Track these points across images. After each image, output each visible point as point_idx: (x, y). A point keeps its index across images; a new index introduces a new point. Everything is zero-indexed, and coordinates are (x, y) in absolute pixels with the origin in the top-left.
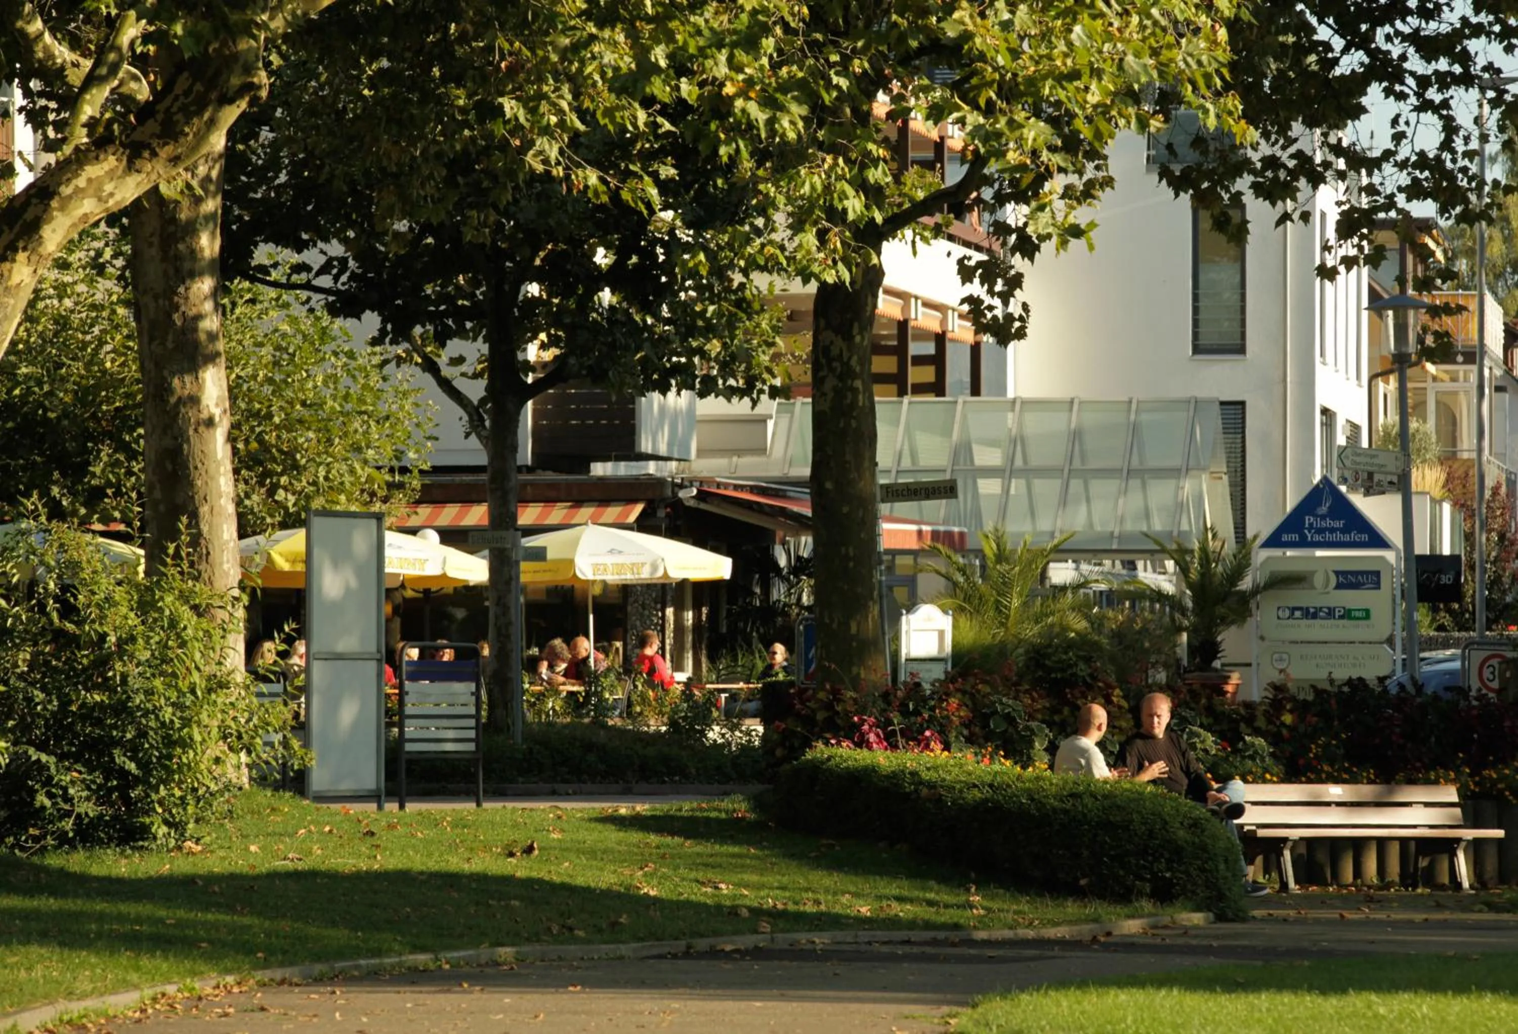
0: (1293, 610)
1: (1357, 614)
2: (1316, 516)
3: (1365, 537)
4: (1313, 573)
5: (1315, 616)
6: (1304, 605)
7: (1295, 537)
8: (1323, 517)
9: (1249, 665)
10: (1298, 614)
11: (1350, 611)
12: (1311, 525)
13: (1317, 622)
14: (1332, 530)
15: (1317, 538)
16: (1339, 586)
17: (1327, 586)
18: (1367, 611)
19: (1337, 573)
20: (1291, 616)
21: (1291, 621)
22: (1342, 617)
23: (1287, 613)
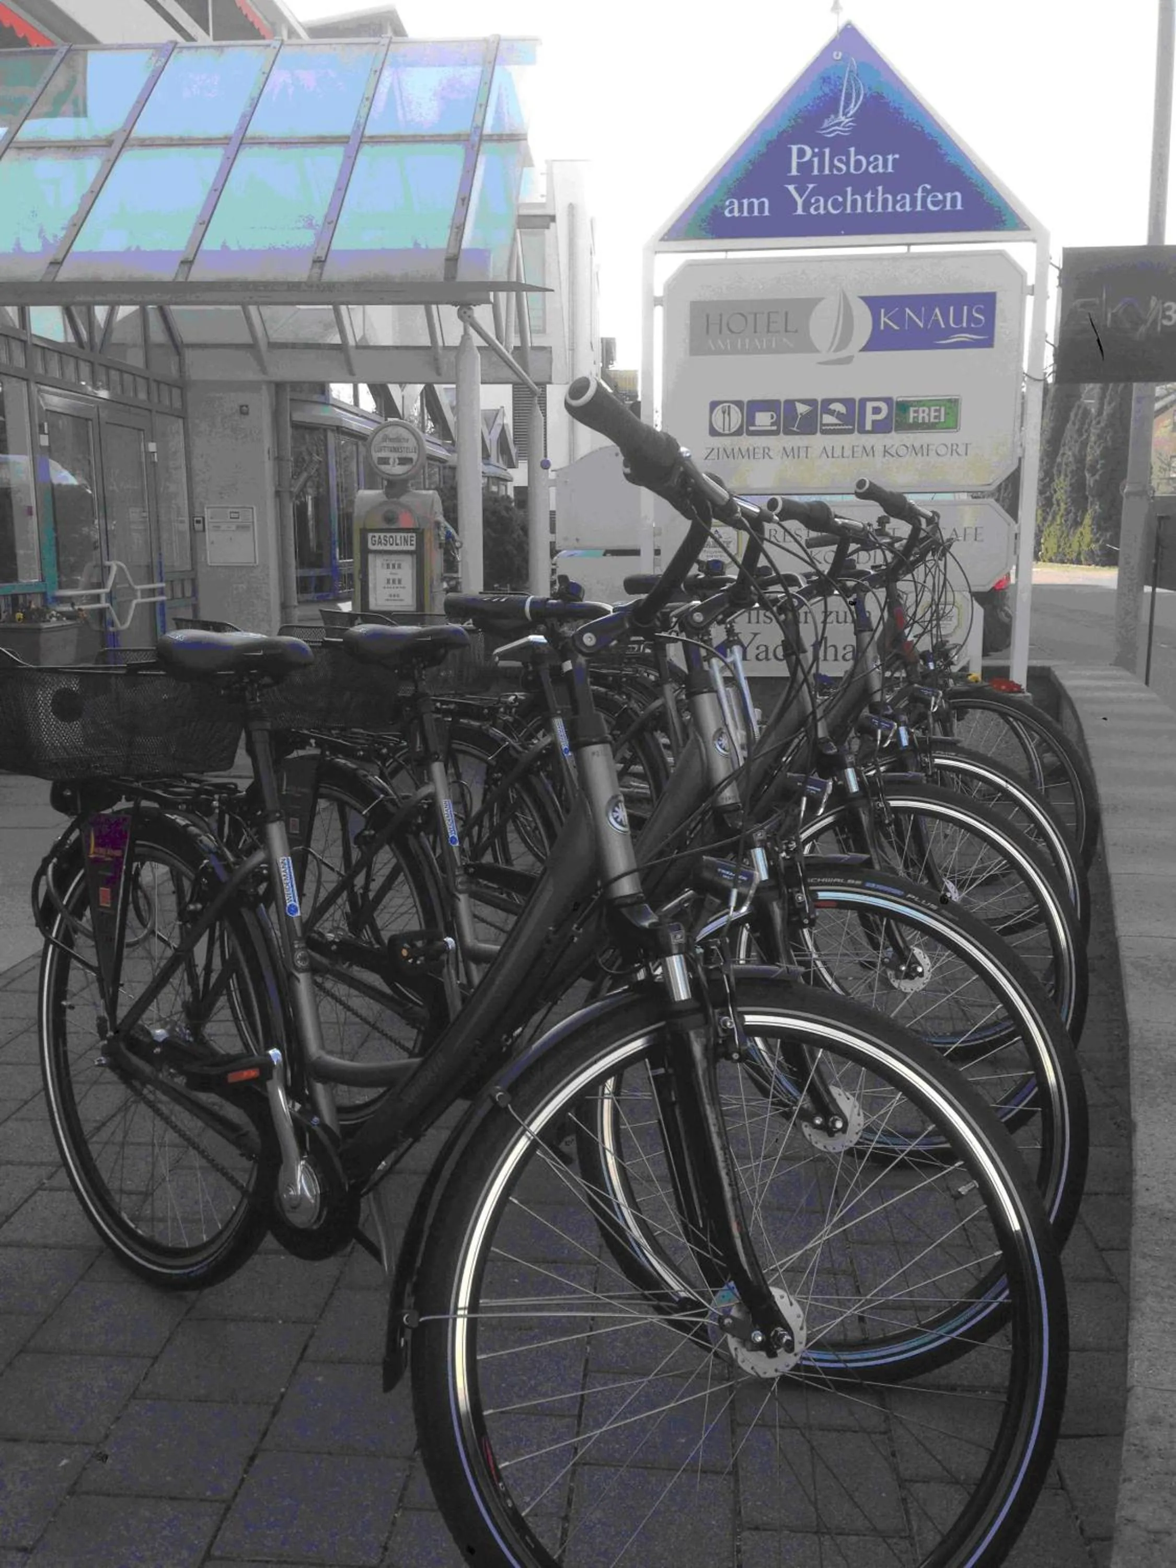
0: (755, 406)
1: (923, 415)
2: (818, 142)
3: (954, 200)
4: (809, 305)
5: (809, 426)
6: (782, 396)
7: (761, 206)
8: (839, 146)
9: (636, 552)
10: (763, 419)
11: (903, 407)
12: (805, 168)
13: (818, 441)
14: (864, 183)
15: (823, 206)
16: (874, 344)
17: (845, 340)
18: (953, 404)
19: (874, 303)
20: (747, 428)
21: (746, 442)
22: (880, 428)
23: (736, 418)
